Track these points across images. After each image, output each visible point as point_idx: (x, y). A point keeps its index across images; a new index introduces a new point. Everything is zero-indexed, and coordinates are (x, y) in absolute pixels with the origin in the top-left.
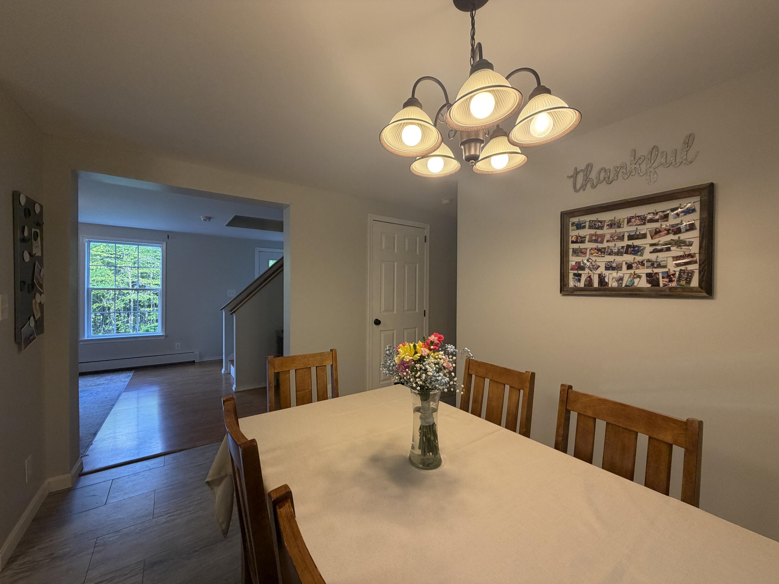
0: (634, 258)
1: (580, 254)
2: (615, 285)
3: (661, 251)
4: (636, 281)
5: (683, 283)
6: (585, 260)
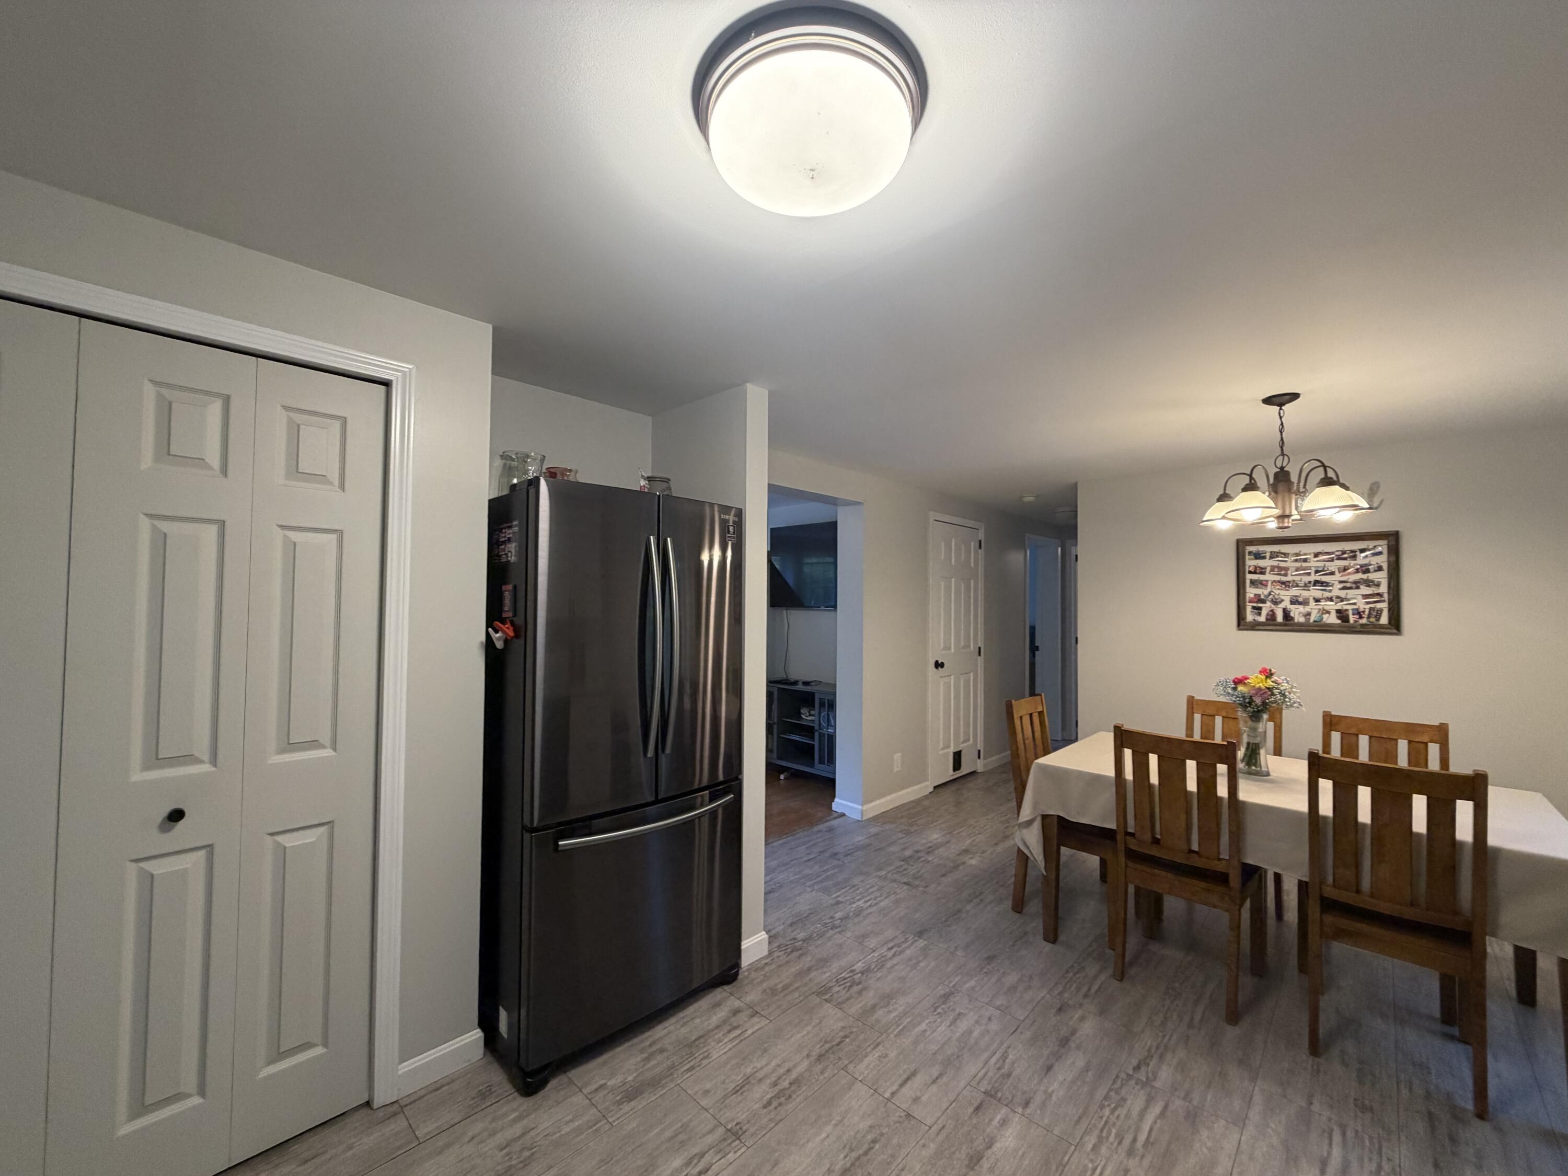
0: (1323, 594)
1: (1260, 586)
2: (1302, 620)
3: (1350, 588)
4: (1325, 616)
5: (1372, 620)
6: (1266, 592)
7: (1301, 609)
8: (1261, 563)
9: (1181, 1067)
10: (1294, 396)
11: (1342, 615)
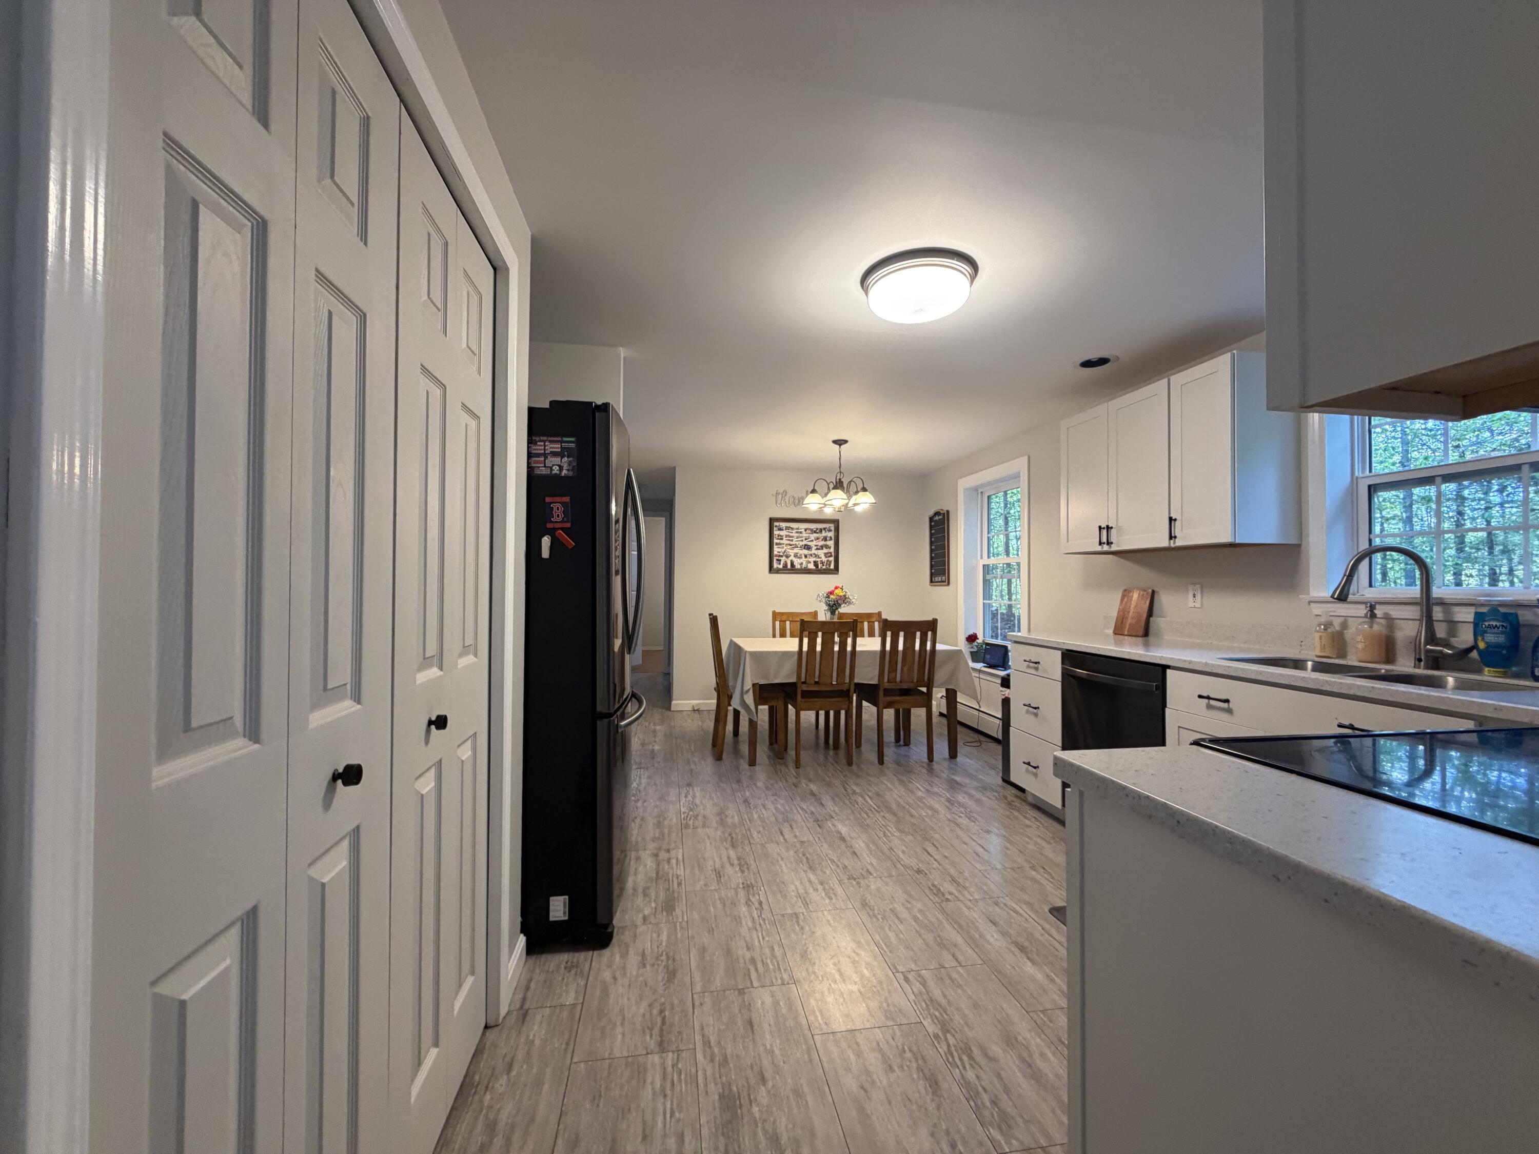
0: (808, 552)
1: (780, 546)
2: (799, 567)
3: (819, 549)
4: (808, 565)
5: (828, 566)
6: (783, 550)
7: (800, 561)
8: (782, 533)
9: (857, 784)
10: (846, 442)
11: (816, 564)
